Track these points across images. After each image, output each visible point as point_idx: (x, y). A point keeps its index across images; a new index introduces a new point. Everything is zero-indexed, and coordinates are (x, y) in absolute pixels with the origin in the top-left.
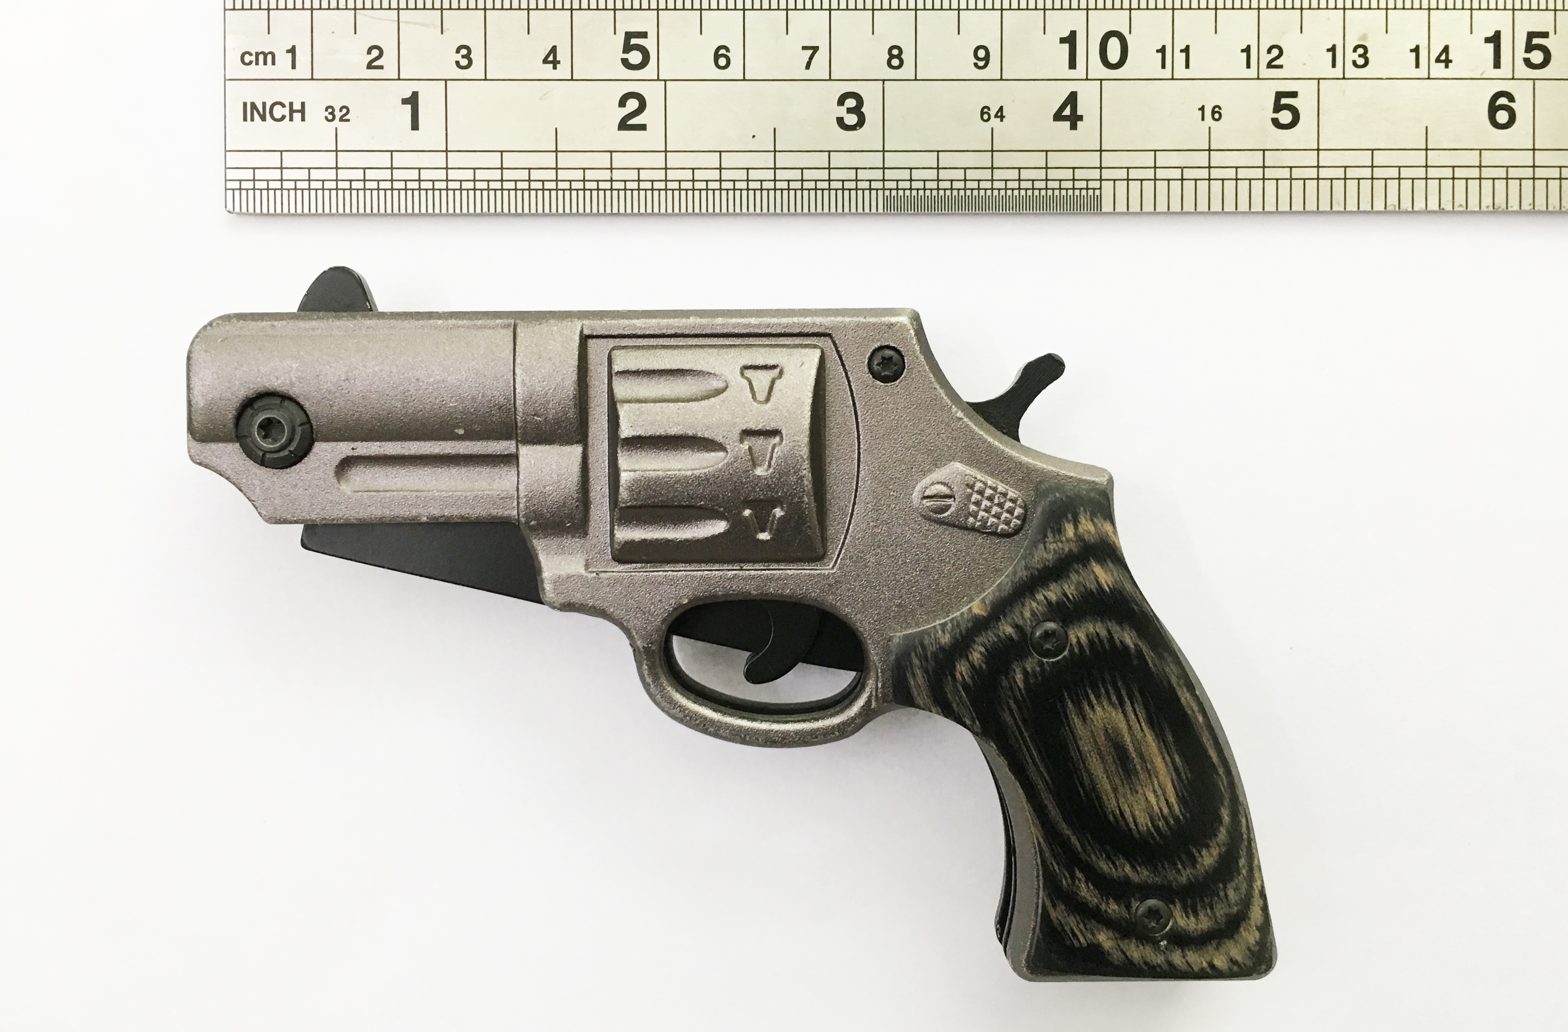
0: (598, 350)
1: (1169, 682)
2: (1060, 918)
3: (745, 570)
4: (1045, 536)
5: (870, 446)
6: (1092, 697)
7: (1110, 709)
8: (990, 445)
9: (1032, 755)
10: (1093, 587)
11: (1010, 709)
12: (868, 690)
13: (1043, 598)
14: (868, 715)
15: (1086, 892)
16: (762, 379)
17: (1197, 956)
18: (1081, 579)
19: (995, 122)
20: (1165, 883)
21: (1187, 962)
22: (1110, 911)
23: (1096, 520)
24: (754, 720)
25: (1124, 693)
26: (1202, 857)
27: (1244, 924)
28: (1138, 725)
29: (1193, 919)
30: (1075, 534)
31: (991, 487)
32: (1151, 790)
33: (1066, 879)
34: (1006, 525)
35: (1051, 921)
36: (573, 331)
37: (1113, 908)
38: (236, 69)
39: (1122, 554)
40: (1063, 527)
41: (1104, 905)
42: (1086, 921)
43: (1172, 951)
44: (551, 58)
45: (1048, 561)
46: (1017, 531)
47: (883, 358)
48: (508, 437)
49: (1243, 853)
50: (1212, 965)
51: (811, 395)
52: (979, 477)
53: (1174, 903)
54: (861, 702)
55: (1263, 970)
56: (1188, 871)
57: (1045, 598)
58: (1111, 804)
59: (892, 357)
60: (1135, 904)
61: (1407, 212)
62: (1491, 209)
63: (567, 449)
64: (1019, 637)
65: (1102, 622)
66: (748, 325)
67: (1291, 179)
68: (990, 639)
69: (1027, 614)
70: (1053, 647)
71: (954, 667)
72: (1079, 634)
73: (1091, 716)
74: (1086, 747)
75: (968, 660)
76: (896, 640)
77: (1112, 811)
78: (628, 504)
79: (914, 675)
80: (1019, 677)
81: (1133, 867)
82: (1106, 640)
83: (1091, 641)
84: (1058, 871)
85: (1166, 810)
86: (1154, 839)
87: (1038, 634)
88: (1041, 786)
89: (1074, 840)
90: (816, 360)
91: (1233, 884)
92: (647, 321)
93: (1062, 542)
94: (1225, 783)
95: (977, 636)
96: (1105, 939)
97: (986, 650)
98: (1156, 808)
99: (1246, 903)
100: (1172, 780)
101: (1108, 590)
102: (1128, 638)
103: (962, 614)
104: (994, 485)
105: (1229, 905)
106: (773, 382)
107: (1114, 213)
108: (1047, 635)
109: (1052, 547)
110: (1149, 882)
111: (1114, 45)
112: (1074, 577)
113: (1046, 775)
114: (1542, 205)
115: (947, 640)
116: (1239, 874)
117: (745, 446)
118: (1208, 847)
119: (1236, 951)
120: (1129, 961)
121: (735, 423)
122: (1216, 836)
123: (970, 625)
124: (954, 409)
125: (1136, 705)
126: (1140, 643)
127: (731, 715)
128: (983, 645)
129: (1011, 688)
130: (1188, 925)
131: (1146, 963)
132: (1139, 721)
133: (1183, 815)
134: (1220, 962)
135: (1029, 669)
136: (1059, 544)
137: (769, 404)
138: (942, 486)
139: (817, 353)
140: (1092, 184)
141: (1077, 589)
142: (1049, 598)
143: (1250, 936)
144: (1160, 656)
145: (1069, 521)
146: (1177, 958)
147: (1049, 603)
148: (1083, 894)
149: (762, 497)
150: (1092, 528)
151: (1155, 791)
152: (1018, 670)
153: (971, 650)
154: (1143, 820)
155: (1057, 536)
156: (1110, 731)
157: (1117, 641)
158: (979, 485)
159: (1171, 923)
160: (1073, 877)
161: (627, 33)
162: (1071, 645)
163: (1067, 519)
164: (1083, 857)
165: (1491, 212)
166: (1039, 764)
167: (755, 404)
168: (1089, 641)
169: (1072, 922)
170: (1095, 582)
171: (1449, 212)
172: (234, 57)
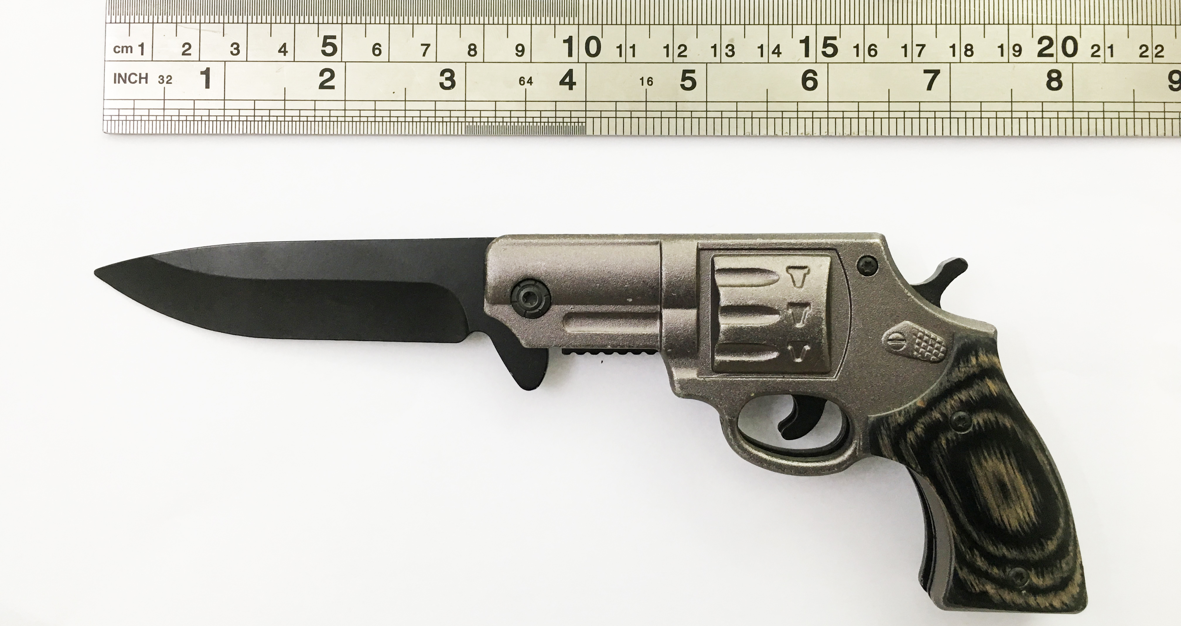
0: (706, 256)
1: (1031, 447)
2: (964, 576)
3: (786, 378)
4: (959, 363)
5: (858, 311)
6: (986, 454)
7: (996, 461)
8: (927, 312)
9: (950, 486)
10: (987, 393)
11: (938, 460)
12: (854, 445)
13: (957, 398)
14: (854, 459)
15: (980, 562)
16: (798, 274)
17: (1043, 600)
18: (980, 388)
19: (527, 85)
20: (1026, 559)
21: (1037, 603)
22: (993, 573)
23: (989, 355)
24: (788, 460)
25: (1004, 453)
26: (1048, 545)
27: (1070, 583)
28: (1012, 471)
29: (1041, 579)
30: (977, 363)
31: (927, 335)
32: (1020, 507)
33: (969, 555)
34: (935, 356)
35: (959, 578)
36: (693, 246)
37: (995, 571)
38: (111, 55)
39: (1003, 373)
40: (969, 359)
41: (990, 570)
42: (980, 578)
43: (1028, 596)
44: (283, 50)
45: (961, 378)
46: (941, 360)
47: (866, 262)
48: (656, 303)
49: (1072, 543)
50: (1051, 605)
51: (826, 283)
52: (920, 329)
53: (1031, 570)
54: (849, 452)
55: (1081, 609)
56: (1039, 552)
57: (959, 398)
58: (996, 515)
59: (871, 262)
60: (1008, 570)
61: (756, 136)
62: (804, 135)
63: (690, 311)
64: (944, 420)
65: (992, 412)
66: (791, 244)
67: (692, 118)
68: (927, 421)
69: (949, 407)
70: (963, 425)
71: (906, 435)
72: (979, 419)
73: (985, 465)
74: (982, 482)
75: (914, 432)
76: (872, 419)
77: (997, 519)
78: (724, 342)
79: (882, 439)
80: (944, 442)
81: (1008, 549)
82: (994, 423)
83: (985, 422)
84: (964, 550)
85: (1027, 519)
86: (1021, 535)
87: (954, 418)
88: (955, 503)
89: (975, 535)
90: (829, 264)
91: (1065, 561)
92: (733, 241)
93: (968, 367)
94: (1062, 504)
95: (919, 419)
96: (990, 589)
97: (925, 427)
98: (1022, 517)
99: (1072, 571)
100: (1031, 502)
101: (996, 395)
102: (1007, 422)
103: (910, 406)
104: (929, 334)
105: (1062, 572)
106: (805, 276)
107: (593, 135)
108: (960, 419)
109: (963, 370)
110: (1017, 558)
111: (593, 45)
112: (976, 387)
113: (959, 497)
114: (832, 133)
115: (902, 420)
116: (1069, 555)
117: (790, 311)
118: (1051, 539)
119: (1066, 597)
120: (1003, 601)
121: (785, 299)
122: (1055, 533)
123: (915, 412)
124: (906, 291)
125: (1011, 459)
126: (1014, 425)
127: (777, 458)
128: (923, 424)
129: (939, 448)
130: (1038, 582)
131: (1014, 603)
132: (1013, 468)
133: (1037, 521)
134: (1057, 604)
135: (950, 438)
136: (967, 368)
137: (803, 289)
138: (897, 334)
139: (828, 259)
140: (581, 120)
141: (977, 394)
142: (961, 398)
143: (1074, 590)
144: (1026, 433)
145: (973, 356)
146: (1032, 601)
147: (961, 401)
148: (978, 563)
149: (798, 339)
150: (986, 359)
151: (1021, 508)
152: (943, 438)
153: (916, 426)
154: (1015, 524)
155: (966, 364)
156: (996, 474)
157: (1000, 423)
158: (920, 334)
159: (1028, 581)
160: (973, 554)
161: (325, 37)
162: (974, 425)
163: (972, 354)
164: (979, 543)
165: (803, 136)
166: (955, 491)
167: (795, 288)
168: (985, 423)
169: (971, 578)
170: (988, 390)
171: (780, 136)
172: (110, 49)
